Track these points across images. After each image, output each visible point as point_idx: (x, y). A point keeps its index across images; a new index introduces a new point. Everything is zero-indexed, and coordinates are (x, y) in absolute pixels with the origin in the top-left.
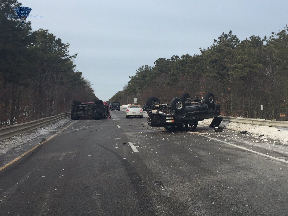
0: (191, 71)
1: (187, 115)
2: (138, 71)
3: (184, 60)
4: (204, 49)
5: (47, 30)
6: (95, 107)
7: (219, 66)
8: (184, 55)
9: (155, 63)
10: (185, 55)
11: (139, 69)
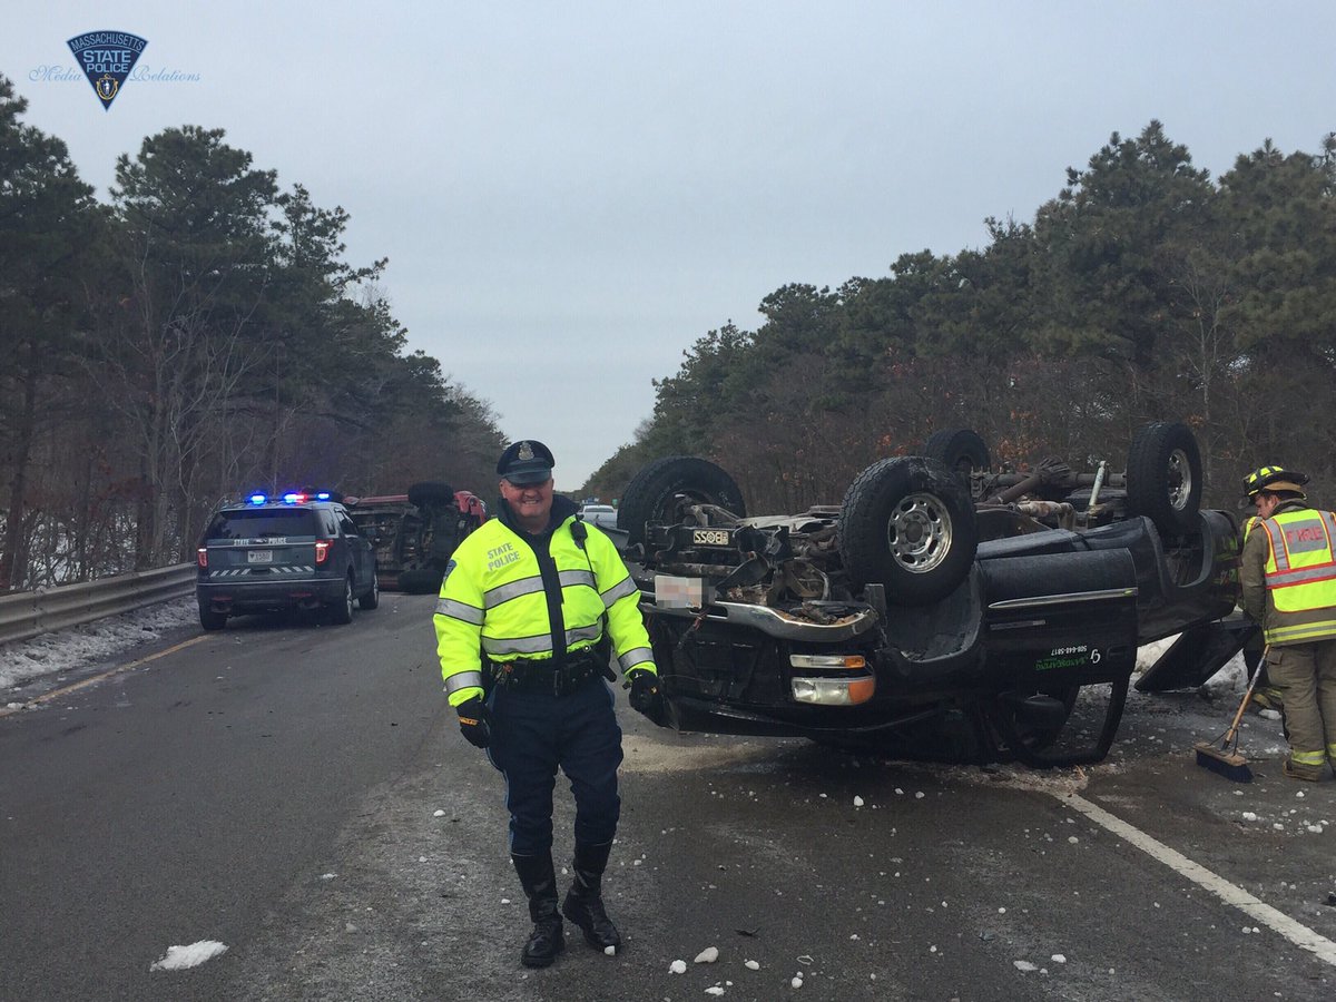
0: (951, 331)
1: (994, 627)
2: (694, 354)
3: (909, 279)
4: (1012, 225)
5: (219, 133)
6: (413, 525)
7: (1132, 281)
8: (906, 255)
9: (762, 309)
10: (912, 255)
11: (696, 345)
